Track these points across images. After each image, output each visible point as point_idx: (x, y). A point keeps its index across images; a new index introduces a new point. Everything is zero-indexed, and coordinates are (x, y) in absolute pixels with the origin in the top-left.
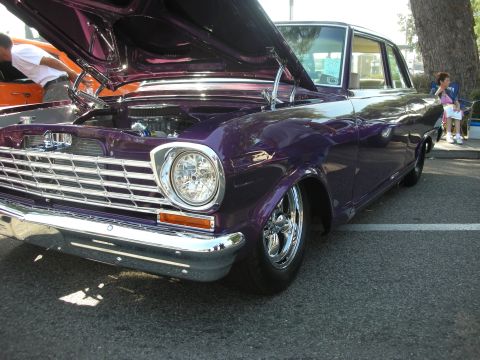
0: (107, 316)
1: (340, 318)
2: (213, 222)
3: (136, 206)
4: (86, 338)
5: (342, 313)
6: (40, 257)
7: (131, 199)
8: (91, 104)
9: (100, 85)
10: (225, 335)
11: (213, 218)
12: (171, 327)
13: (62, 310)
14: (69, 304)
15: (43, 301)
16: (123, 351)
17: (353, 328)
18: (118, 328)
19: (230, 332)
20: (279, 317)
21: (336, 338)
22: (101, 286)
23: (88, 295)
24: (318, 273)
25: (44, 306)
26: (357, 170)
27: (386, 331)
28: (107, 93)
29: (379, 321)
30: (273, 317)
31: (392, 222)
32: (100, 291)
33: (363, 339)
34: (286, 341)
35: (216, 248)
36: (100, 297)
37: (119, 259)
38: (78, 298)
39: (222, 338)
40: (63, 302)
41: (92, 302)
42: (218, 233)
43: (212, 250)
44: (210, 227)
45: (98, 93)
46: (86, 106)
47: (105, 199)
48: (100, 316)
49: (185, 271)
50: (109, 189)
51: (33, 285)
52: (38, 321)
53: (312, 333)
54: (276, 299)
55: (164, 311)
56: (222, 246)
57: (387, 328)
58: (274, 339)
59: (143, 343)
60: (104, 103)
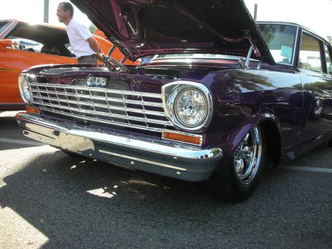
0: (119, 205)
1: (285, 221)
2: (201, 139)
3: (148, 127)
4: (103, 216)
5: (286, 218)
6: (74, 166)
7: (145, 121)
8: (118, 69)
9: (124, 56)
10: (202, 224)
11: (201, 136)
12: (163, 215)
13: (88, 198)
14: (93, 195)
15: (75, 192)
16: (129, 227)
17: (295, 228)
18: (126, 213)
19: (205, 222)
20: (241, 216)
21: (282, 233)
22: (116, 187)
23: (106, 191)
24: (269, 193)
25: (76, 195)
26: (299, 133)
27: (319, 232)
28: (129, 62)
29: (314, 225)
30: (236, 216)
31: (321, 167)
32: (114, 190)
33: (302, 235)
34: (245, 231)
35: (202, 157)
36: (114, 193)
37: (132, 163)
38: (99, 192)
39: (200, 225)
40: (89, 193)
41: (109, 195)
42: (204, 147)
43: (199, 158)
44: (199, 143)
45: (123, 62)
46: (114, 70)
47: (126, 121)
48: (114, 204)
49: (178, 173)
50: (130, 114)
51: (69, 182)
52: (71, 203)
53: (265, 228)
54: (238, 205)
55: (159, 206)
56: (206, 156)
57: (320, 231)
58: (237, 230)
59: (144, 223)
60: (126, 69)
